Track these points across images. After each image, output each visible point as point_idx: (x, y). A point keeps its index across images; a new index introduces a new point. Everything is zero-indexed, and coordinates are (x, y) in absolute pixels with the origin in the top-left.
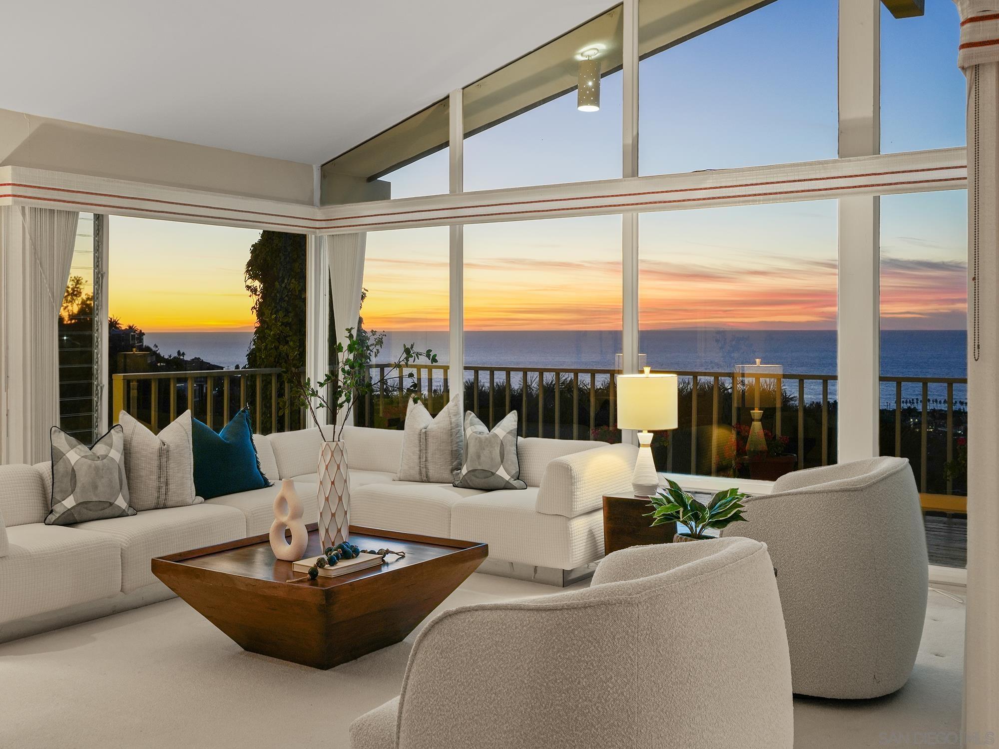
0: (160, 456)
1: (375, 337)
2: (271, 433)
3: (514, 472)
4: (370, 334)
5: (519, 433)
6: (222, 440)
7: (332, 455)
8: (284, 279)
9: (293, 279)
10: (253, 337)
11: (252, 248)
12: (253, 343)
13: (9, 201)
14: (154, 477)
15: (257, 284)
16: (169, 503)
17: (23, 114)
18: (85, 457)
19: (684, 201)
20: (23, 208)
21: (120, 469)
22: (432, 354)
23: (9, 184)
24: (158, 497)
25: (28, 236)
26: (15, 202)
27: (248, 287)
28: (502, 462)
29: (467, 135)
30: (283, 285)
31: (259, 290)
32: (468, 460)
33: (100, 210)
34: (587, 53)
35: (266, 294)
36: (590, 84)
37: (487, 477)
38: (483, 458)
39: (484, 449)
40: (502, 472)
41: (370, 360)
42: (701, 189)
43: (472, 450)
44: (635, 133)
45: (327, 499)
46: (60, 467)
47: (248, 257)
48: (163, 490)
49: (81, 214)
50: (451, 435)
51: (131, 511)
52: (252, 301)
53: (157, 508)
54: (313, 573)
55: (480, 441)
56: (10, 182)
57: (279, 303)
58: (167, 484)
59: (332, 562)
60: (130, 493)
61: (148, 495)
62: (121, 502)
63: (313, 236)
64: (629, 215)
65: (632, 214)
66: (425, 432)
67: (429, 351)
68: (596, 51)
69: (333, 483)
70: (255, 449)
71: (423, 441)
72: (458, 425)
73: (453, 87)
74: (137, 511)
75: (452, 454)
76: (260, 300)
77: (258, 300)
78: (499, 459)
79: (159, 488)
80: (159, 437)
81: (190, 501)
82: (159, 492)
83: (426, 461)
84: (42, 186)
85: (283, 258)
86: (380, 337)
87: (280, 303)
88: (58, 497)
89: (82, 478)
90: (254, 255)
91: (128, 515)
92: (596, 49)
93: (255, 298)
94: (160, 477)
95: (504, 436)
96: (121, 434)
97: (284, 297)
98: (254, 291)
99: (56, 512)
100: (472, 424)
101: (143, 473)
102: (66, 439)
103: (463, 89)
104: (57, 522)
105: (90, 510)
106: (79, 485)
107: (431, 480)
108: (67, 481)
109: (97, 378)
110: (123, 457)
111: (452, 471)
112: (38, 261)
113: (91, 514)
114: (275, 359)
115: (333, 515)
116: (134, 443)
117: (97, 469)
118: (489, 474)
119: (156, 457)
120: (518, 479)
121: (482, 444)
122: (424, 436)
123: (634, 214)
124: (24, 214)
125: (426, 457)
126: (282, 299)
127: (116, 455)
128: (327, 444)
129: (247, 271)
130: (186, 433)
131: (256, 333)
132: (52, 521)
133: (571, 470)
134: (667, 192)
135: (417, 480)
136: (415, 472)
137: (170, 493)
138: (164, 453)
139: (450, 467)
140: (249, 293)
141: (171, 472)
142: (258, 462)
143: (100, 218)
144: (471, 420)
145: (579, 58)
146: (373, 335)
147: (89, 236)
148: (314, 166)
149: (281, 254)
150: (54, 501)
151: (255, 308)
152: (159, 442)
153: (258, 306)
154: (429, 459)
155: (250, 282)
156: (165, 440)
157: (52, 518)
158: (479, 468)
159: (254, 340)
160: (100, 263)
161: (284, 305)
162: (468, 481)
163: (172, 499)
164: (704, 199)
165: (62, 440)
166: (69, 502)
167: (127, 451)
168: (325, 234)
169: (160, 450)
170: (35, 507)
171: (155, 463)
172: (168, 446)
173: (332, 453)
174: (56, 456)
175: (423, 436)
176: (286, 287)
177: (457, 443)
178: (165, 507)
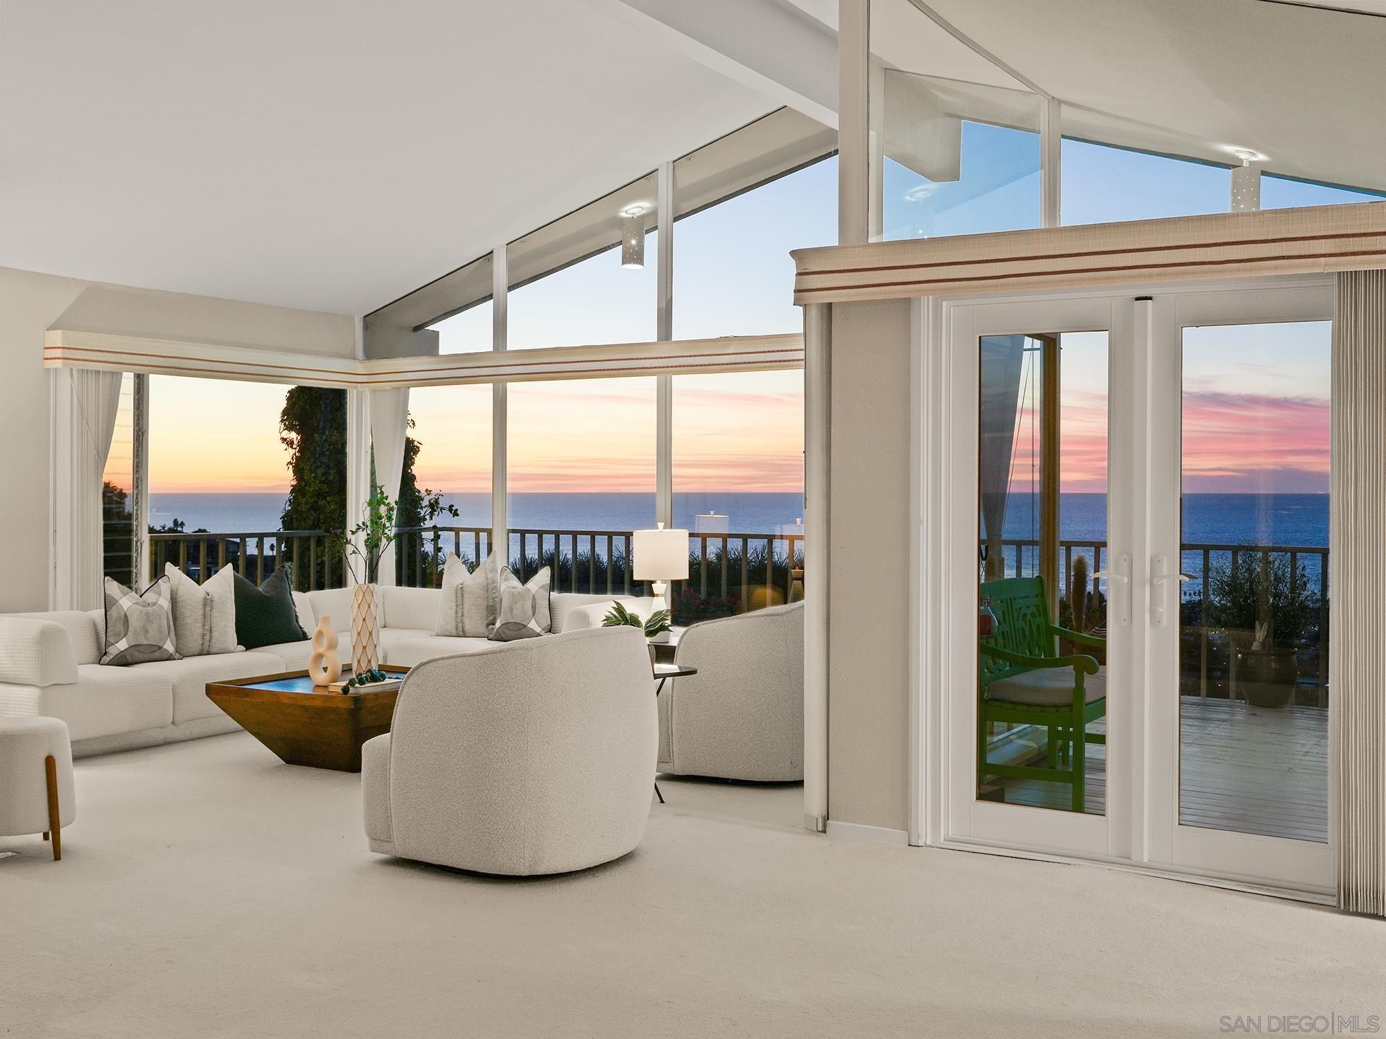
0: (205, 605)
1: (430, 497)
2: (309, 591)
3: (546, 625)
4: (423, 493)
5: (552, 588)
6: (263, 595)
7: (364, 596)
8: (324, 429)
9: (336, 431)
10: (289, 496)
11: (288, 395)
12: (288, 503)
13: (59, 364)
14: (200, 625)
15: (293, 435)
16: (212, 650)
17: (69, 278)
18: (137, 603)
19: (710, 365)
20: (71, 370)
21: (168, 616)
22: (454, 508)
23: (59, 348)
24: (203, 644)
25: (75, 397)
26: (64, 365)
27: (284, 440)
28: (534, 614)
29: (511, 288)
30: (324, 438)
31: (296, 442)
32: (502, 614)
33: (140, 370)
34: (630, 211)
35: (304, 447)
36: (634, 242)
37: (520, 630)
38: (515, 611)
39: (516, 603)
40: (533, 625)
41: (424, 524)
42: (725, 354)
43: (505, 604)
44: (669, 297)
45: (359, 634)
46: (113, 613)
47: (283, 404)
48: (207, 637)
49: (125, 374)
50: (487, 591)
51: (177, 656)
52: (289, 454)
53: (200, 655)
54: (345, 690)
55: (513, 595)
56: (60, 346)
57: (318, 458)
58: (211, 632)
59: (362, 682)
60: (177, 640)
61: (194, 642)
62: (169, 647)
63: (355, 391)
64: (663, 377)
65: (666, 377)
66: (462, 588)
67: (452, 506)
68: (640, 209)
69: (364, 620)
70: (294, 604)
71: (459, 596)
72: (494, 582)
73: (497, 242)
74: (183, 657)
75: (487, 609)
76: (297, 455)
77: (295, 454)
78: (530, 612)
79: (204, 635)
80: (203, 588)
81: (232, 648)
82: (203, 639)
83: (462, 615)
84: (88, 348)
85: (323, 406)
86: (436, 497)
87: (321, 458)
88: (111, 640)
89: (134, 623)
90: (290, 403)
91: (175, 659)
92: (641, 207)
93: (292, 452)
94: (204, 625)
95: (537, 591)
96: (168, 584)
97: (324, 451)
98: (290, 443)
99: (110, 654)
100: (506, 580)
101: (189, 621)
102: (119, 587)
103: (507, 245)
104: (110, 663)
105: (141, 653)
106: (131, 629)
107: (467, 635)
108: (120, 627)
109: (137, 534)
110: (170, 605)
111: (488, 625)
112: (85, 421)
113: (142, 657)
114: (314, 521)
115: (364, 648)
116: (180, 593)
117: (148, 615)
118: (521, 627)
119: (200, 606)
120: (550, 632)
121: (515, 598)
122: (461, 592)
123: (668, 377)
124: (72, 375)
125: (462, 612)
126: (322, 454)
127: (165, 603)
128: (359, 587)
129: (282, 421)
130: (229, 585)
131: (292, 492)
132: (107, 662)
133: (588, 617)
134: (694, 356)
135: (452, 635)
136: (451, 627)
137: (213, 641)
138: (208, 602)
139: (486, 622)
140: (285, 446)
141: (214, 621)
142: (296, 616)
143: (141, 376)
144: (506, 576)
145: (623, 215)
146: (428, 494)
147: (130, 394)
148: (356, 317)
149: (321, 402)
150: (107, 644)
151: (292, 464)
152: (203, 592)
153: (294, 461)
154: (465, 613)
155: (286, 434)
156: (208, 590)
157: (106, 659)
158: (512, 621)
159: (290, 501)
160: (141, 420)
161: (325, 460)
162: (502, 634)
163: (216, 646)
164: (727, 364)
165: (114, 587)
166: (122, 645)
167: (174, 600)
168: (366, 389)
169: (205, 599)
170: (90, 650)
171: (201, 612)
172: (212, 596)
173: (364, 593)
174: (108, 603)
175: (459, 591)
176: (326, 440)
177: (493, 598)
178: (208, 654)
